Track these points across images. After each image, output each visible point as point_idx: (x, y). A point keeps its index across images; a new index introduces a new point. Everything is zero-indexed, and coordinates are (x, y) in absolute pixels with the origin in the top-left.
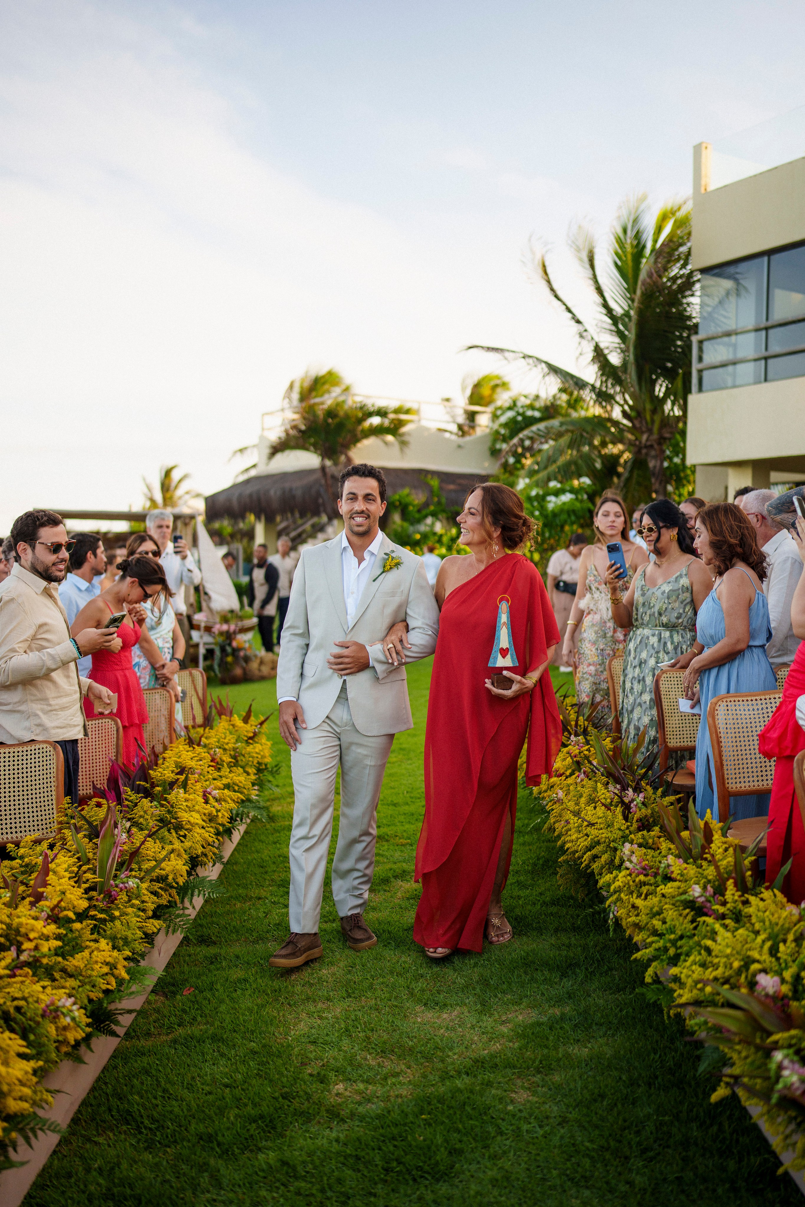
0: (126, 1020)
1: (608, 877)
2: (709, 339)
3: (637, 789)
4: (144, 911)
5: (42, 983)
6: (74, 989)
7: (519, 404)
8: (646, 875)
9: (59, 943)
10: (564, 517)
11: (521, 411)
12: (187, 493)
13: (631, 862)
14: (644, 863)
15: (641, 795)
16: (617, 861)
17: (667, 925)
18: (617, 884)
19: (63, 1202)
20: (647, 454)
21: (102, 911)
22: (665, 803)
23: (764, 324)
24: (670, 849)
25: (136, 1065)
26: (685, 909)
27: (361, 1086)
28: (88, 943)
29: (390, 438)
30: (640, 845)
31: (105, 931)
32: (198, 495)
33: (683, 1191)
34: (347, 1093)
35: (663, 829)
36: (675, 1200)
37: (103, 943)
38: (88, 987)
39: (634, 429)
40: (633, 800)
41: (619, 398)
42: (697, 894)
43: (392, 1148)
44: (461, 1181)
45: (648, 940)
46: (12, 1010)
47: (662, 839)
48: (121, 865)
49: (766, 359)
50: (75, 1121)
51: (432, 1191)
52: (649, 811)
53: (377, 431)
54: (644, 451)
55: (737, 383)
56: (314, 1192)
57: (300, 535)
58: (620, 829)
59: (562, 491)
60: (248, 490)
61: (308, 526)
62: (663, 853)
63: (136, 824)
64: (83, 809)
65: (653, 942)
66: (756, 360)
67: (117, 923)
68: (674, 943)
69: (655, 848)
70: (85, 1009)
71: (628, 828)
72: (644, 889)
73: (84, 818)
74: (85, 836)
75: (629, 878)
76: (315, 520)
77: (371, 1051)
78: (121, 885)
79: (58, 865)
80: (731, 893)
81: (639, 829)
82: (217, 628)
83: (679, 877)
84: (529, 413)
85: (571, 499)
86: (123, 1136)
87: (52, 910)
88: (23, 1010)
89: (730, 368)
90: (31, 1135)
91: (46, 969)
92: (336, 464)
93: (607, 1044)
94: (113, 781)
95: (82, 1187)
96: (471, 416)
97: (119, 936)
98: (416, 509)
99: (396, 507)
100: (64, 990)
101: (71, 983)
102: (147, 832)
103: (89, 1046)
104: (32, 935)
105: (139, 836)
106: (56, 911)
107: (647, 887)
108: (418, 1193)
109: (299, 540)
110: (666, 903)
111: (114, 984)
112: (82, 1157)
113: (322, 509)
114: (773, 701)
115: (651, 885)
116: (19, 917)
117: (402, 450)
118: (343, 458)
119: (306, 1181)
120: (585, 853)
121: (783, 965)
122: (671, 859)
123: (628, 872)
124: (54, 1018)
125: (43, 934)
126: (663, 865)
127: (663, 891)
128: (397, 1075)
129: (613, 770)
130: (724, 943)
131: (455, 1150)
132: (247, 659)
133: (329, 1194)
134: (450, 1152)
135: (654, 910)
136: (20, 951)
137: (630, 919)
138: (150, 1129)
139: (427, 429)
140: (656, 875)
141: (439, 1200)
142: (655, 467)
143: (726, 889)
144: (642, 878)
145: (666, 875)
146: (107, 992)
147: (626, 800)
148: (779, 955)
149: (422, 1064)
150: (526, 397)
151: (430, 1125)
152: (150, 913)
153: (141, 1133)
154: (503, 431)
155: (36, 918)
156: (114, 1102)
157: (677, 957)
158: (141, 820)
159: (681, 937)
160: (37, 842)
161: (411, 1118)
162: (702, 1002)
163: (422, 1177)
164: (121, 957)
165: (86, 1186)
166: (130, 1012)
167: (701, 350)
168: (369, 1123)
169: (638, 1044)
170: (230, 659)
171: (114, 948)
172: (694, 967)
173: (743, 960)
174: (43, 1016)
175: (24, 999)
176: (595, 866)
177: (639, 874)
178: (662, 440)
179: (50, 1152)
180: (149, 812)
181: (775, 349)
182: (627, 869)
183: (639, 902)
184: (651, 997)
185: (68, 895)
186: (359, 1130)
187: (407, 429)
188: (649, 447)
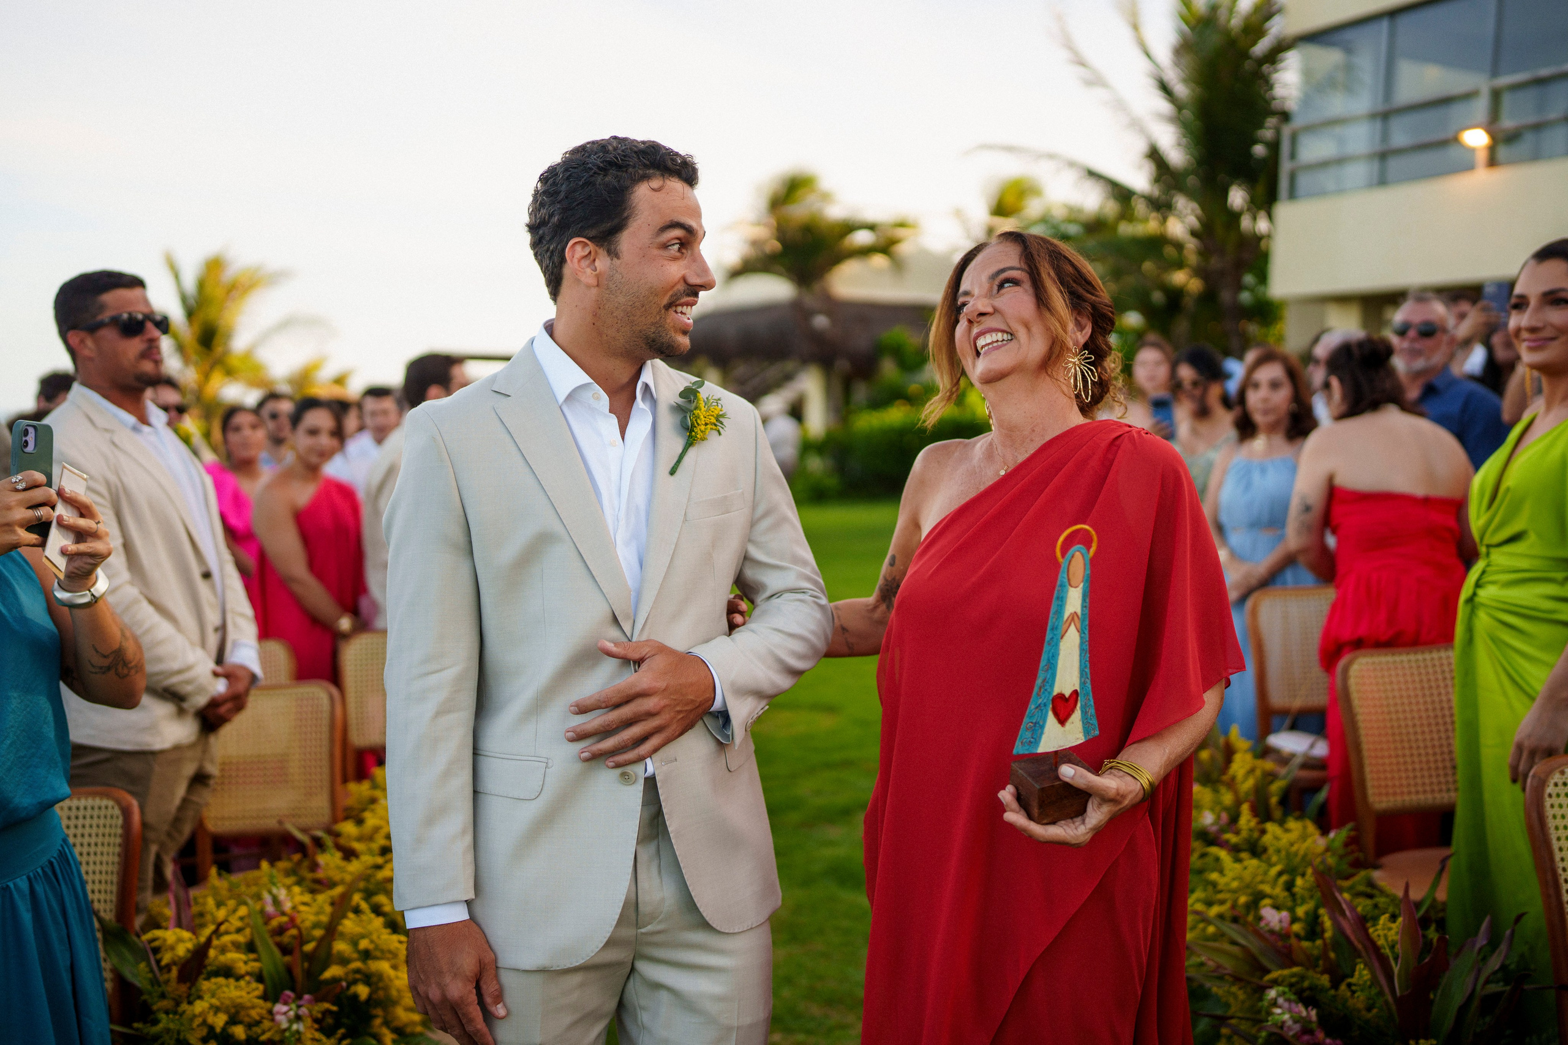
2: (1305, 129)
7: (1053, 216)
20: (1219, 284)
23: (1381, 108)
29: (880, 260)
49: (1383, 155)
53: (865, 252)
54: (1215, 277)
55: (1343, 188)
66: (1367, 157)
76: (779, 367)
80: (1246, 820)
84: (1067, 229)
89: (1333, 167)
92: (811, 292)
98: (913, 352)
99: (889, 350)
117: (895, 276)
118: (817, 287)
121: (1298, 901)
130: (1230, 876)
143: (1239, 816)
148: (1294, 890)
150: (1062, 206)
167: (1293, 145)
173: (1252, 894)
178: (1239, 263)
181: (1396, 141)
187: (904, 249)
188: (1220, 273)
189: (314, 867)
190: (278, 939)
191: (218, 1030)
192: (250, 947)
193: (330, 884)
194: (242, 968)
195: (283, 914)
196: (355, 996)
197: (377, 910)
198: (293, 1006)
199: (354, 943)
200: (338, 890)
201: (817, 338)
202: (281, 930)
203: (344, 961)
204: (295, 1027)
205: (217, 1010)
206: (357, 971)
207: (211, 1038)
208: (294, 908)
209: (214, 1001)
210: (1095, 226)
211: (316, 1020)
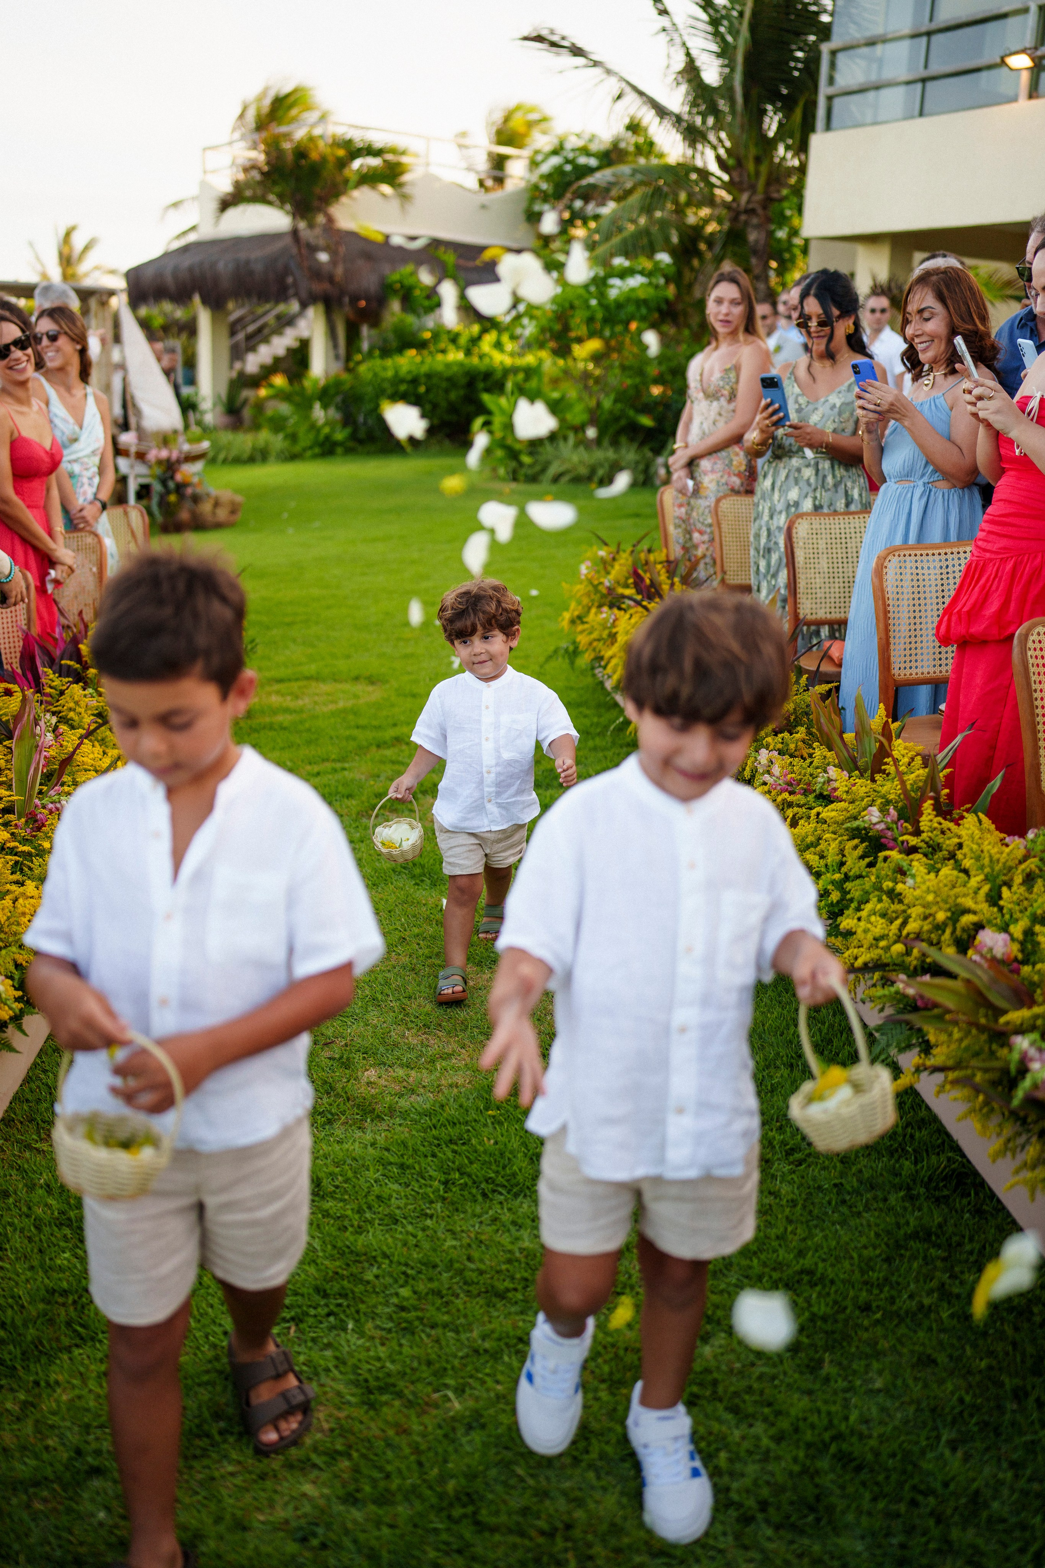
2: (845, 49)
7: (569, 146)
8: (792, 793)
10: (631, 308)
11: (571, 156)
12: (97, 268)
13: (769, 774)
14: (789, 776)
16: (749, 773)
17: (827, 861)
20: (746, 223)
21: (25, 841)
23: (925, 27)
24: (828, 757)
26: (853, 839)
27: (400, 1072)
28: (8, 887)
29: (386, 189)
30: (779, 752)
31: (31, 869)
32: (113, 272)
34: (382, 1082)
35: (811, 730)
38: (14, 949)
39: (731, 185)
41: (712, 137)
42: (875, 820)
43: (450, 1155)
47: (815, 744)
48: (48, 777)
49: (924, 81)
51: (510, 1210)
52: (795, 706)
53: (369, 179)
54: (743, 217)
55: (880, 119)
56: (349, 1213)
57: (260, 330)
59: (630, 272)
60: (187, 262)
61: (270, 318)
62: (816, 763)
63: (64, 720)
66: (908, 83)
68: (839, 885)
69: (803, 756)
70: (11, 978)
76: (281, 308)
77: (410, 1025)
78: (50, 806)
80: (928, 818)
82: (153, 454)
83: (844, 796)
84: (582, 160)
85: (642, 285)
89: (871, 95)
92: (311, 226)
94: (27, 658)
95: (24, 1209)
96: (499, 163)
98: (424, 294)
99: (396, 292)
102: (82, 731)
103: (20, 1028)
105: (71, 738)
108: (491, 1212)
109: (258, 338)
110: (825, 831)
112: (19, 1169)
113: (291, 291)
114: (962, 555)
115: (801, 806)
117: (402, 206)
118: (321, 219)
119: (335, 1199)
121: (1007, 917)
122: (833, 772)
123: (766, 788)
126: (818, 780)
127: (820, 815)
128: (448, 1056)
130: (924, 887)
132: (196, 499)
133: (368, 1215)
139: (437, 179)
140: (807, 792)
141: (520, 1221)
142: (757, 241)
143: (921, 814)
144: (786, 795)
145: (824, 793)
148: (1001, 903)
150: (578, 136)
151: (500, 1123)
154: (544, 186)
158: (71, 714)
161: (473, 1115)
162: (887, 965)
163: (494, 1191)
165: (30, 1208)
167: (833, 65)
168: (416, 1122)
170: (173, 498)
172: (873, 918)
173: (950, 909)
177: (783, 791)
178: (768, 201)
180: (82, 704)
181: (936, 68)
182: (765, 784)
186: (402, 1131)
187: (410, 176)
188: (750, 212)
201: (317, 273)
210: (611, 154)
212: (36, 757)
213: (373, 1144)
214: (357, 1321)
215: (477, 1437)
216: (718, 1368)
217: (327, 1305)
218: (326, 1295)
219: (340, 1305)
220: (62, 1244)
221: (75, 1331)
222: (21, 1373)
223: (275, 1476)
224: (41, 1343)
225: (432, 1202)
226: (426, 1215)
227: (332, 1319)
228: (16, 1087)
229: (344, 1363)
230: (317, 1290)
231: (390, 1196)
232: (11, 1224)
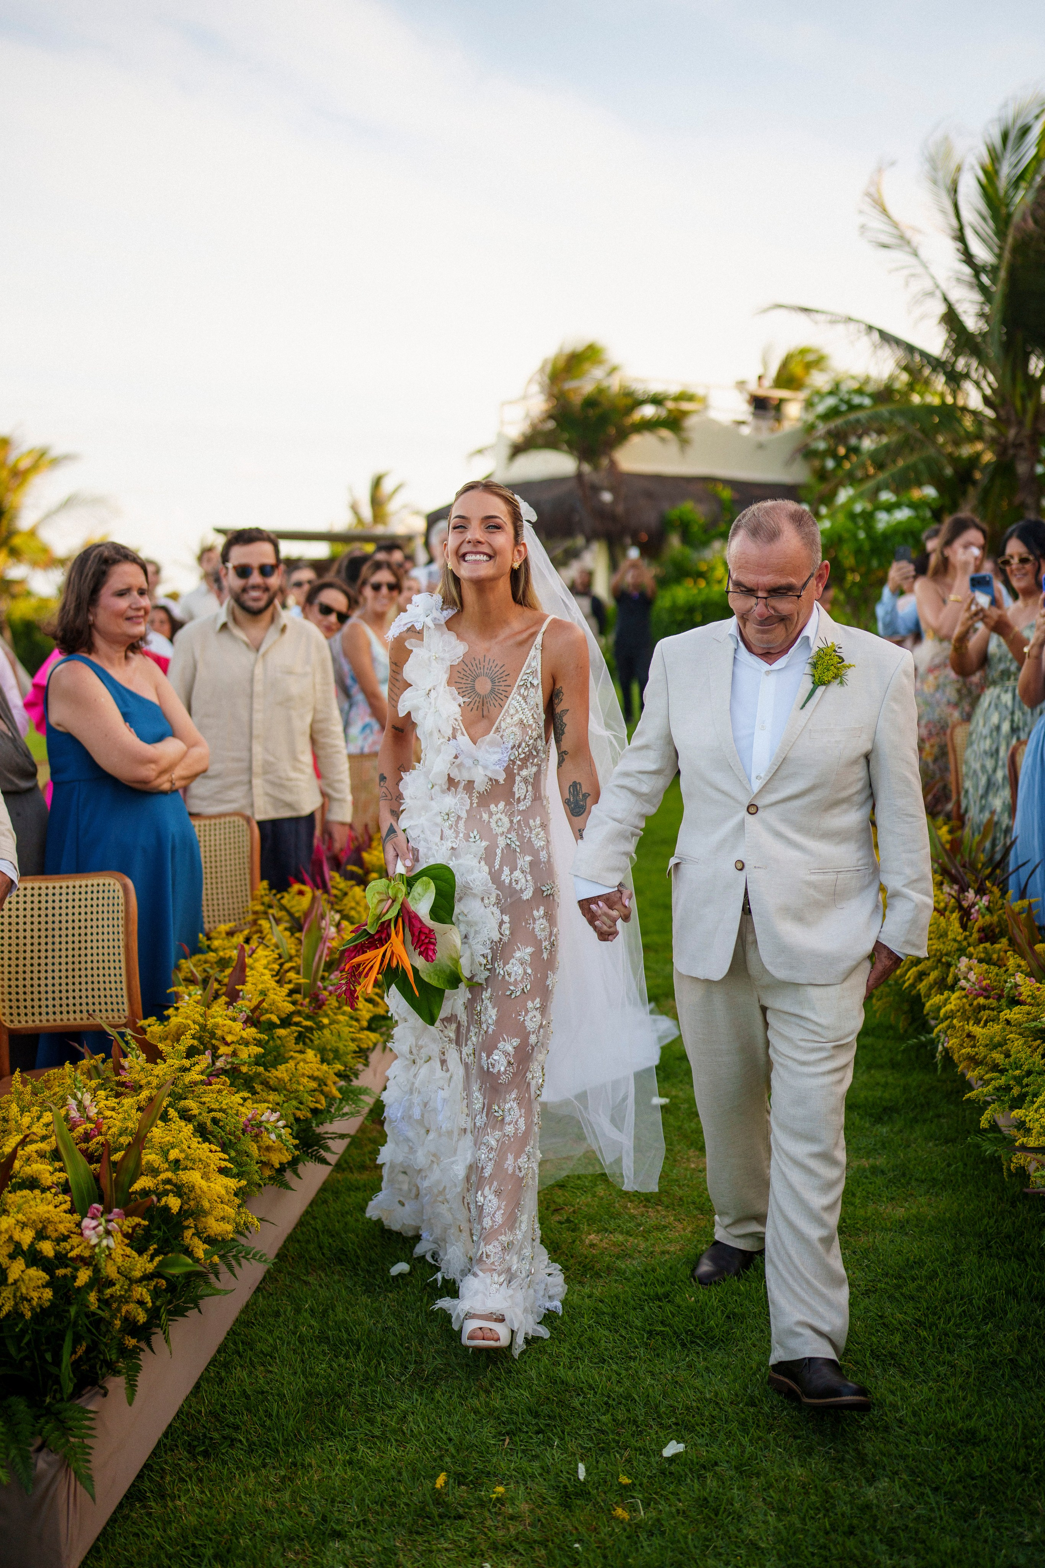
0: (338, 1147)
1: (937, 999)
3: (981, 891)
4: (357, 1020)
5: (242, 1094)
6: (278, 1104)
7: (844, 388)
8: (987, 998)
9: (260, 1050)
10: (899, 540)
11: (846, 397)
12: (405, 507)
13: (968, 980)
14: (984, 983)
15: (985, 898)
16: (950, 980)
17: (1012, 1059)
18: (949, 1007)
19: (271, 1341)
20: (1015, 456)
21: (308, 1017)
22: (1017, 909)
24: (1019, 966)
25: (349, 1200)
26: (1035, 1040)
27: (621, 1238)
28: (292, 1053)
29: (665, 433)
30: (980, 961)
31: (312, 1041)
32: (417, 513)
33: (1017, 1377)
34: (603, 1245)
35: (1012, 942)
36: (1007, 1386)
37: (310, 1054)
38: (294, 1103)
39: (996, 423)
40: (974, 905)
43: (656, 1309)
44: (740, 1350)
45: (987, 1077)
46: (209, 1122)
47: (1009, 953)
48: (330, 964)
50: (281, 1256)
51: (705, 1359)
52: (995, 918)
53: (648, 426)
54: (1011, 452)
58: (955, 940)
59: (897, 505)
62: (1011, 971)
63: (345, 917)
64: (282, 897)
65: (992, 1079)
67: (326, 1032)
68: (1018, 1080)
69: (1000, 963)
70: (292, 1128)
71: (965, 939)
72: (985, 1014)
73: (283, 908)
74: (286, 929)
75: (964, 1000)
76: (568, 543)
78: (330, 988)
79: (256, 960)
81: (981, 941)
83: (1029, 1000)
84: (857, 400)
85: (910, 518)
86: (336, 1277)
87: (253, 1011)
88: (221, 1124)
90: (234, 1263)
91: (246, 1081)
92: (595, 468)
93: (929, 1205)
95: (291, 1327)
97: (329, 1047)
98: (702, 529)
99: (675, 526)
100: (266, 1105)
101: (273, 1097)
103: (295, 1171)
104: (229, 1039)
106: (257, 1013)
107: (987, 1012)
108: (688, 1360)
110: (1011, 1033)
111: (323, 1102)
112: (290, 1296)
115: (993, 1009)
116: (213, 1017)
117: (683, 449)
118: (605, 462)
120: (908, 970)
122: (1019, 978)
123: (963, 993)
124: (257, 1135)
125: (242, 1038)
126: (1009, 985)
127: (1007, 1016)
128: (664, 1228)
129: (949, 866)
131: (734, 1314)
134: (728, 1317)
135: (996, 1040)
136: (215, 1057)
137: (963, 1051)
138: (368, 1271)
139: (717, 422)
140: (999, 997)
142: (1024, 473)
144: (982, 1000)
145: (1013, 998)
146: (315, 1112)
147: (965, 904)
149: (695, 1216)
150: (852, 378)
152: (365, 1024)
153: (357, 1275)
154: (819, 425)
155: (234, 1020)
156: (326, 1240)
157: (1022, 1097)
158: (353, 913)
159: (1029, 1073)
160: (231, 934)
163: (692, 1342)
164: (331, 1072)
165: (296, 1327)
166: (342, 1136)
168: (629, 1280)
169: (969, 1205)
171: (323, 1061)
174: (244, 1132)
175: (223, 1111)
176: (922, 986)
177: (978, 995)
178: (1037, 436)
179: (254, 1288)
182: (964, 989)
183: (977, 1030)
184: (989, 1149)
185: (271, 996)
186: (618, 1288)
187: (690, 422)
188: (1019, 446)
189: (118, 1069)
190: (84, 1146)
191: (25, 1247)
192: (56, 1155)
193: (136, 1088)
194: (48, 1179)
195: (89, 1119)
196: (167, 1208)
197: (186, 1116)
198: (103, 1220)
199: (165, 1154)
200: (145, 1094)
201: (602, 513)
202: (87, 1137)
203: (154, 1172)
204: (105, 1243)
205: (24, 1225)
206: (168, 1181)
207: (19, 1254)
208: (99, 1113)
209: (20, 1217)
210: (885, 394)
211: (126, 1235)
212: (321, 946)
213: (590, 1297)
214: (562, 1439)
215: (657, 1541)
216: (878, 1506)
217: (537, 1424)
218: (537, 1415)
219: (548, 1425)
220: (321, 1357)
221: (328, 1427)
222: (282, 1455)
223: (483, 1555)
224: (299, 1433)
225: (636, 1347)
226: (630, 1358)
227: (541, 1436)
228: (289, 1230)
229: (548, 1472)
230: (530, 1410)
231: (600, 1340)
232: (281, 1339)
